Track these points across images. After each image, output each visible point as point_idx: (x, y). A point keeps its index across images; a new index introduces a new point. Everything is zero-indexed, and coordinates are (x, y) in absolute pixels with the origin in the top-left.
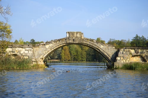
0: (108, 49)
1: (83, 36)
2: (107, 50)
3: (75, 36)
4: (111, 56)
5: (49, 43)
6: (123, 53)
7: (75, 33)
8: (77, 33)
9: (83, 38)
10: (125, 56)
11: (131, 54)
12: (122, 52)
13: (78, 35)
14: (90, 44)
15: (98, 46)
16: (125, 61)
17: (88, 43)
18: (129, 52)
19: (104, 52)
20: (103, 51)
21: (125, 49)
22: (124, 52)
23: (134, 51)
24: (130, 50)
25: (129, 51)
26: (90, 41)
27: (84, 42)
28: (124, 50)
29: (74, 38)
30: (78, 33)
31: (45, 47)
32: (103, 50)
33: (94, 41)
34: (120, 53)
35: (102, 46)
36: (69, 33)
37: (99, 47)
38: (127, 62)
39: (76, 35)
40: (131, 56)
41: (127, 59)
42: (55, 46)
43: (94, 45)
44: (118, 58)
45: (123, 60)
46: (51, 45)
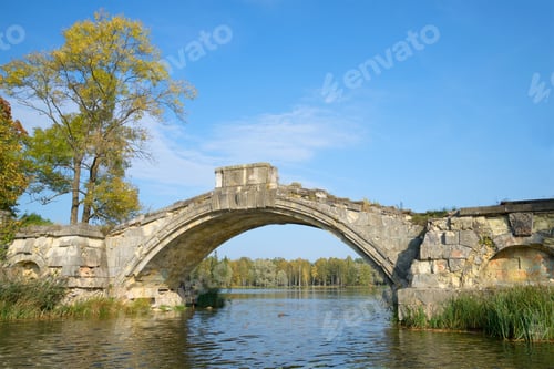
0: (381, 228)
1: (274, 179)
2: (375, 232)
3: (244, 181)
4: (394, 257)
5: (153, 218)
6: (443, 237)
7: (242, 169)
8: (250, 169)
9: (273, 186)
10: (454, 255)
11: (487, 240)
12: (440, 235)
13: (256, 178)
14: (303, 208)
15: (336, 217)
16: (456, 282)
17: (293, 205)
18: (477, 233)
19: (361, 242)
20: (356, 238)
21: (453, 220)
22: (448, 234)
23: (505, 225)
24: (482, 220)
25: (476, 226)
26: (303, 196)
27: (278, 202)
28: (449, 223)
29: (239, 189)
30: (256, 170)
31: (142, 231)
32: (358, 230)
33: (318, 195)
34: (431, 240)
35: (351, 213)
36: (222, 172)
37: (337, 221)
38: (469, 284)
39: (247, 177)
40: (491, 252)
41: (469, 267)
42: (173, 225)
43: (316, 213)
44: (421, 268)
45: (443, 275)
46: (160, 223)
